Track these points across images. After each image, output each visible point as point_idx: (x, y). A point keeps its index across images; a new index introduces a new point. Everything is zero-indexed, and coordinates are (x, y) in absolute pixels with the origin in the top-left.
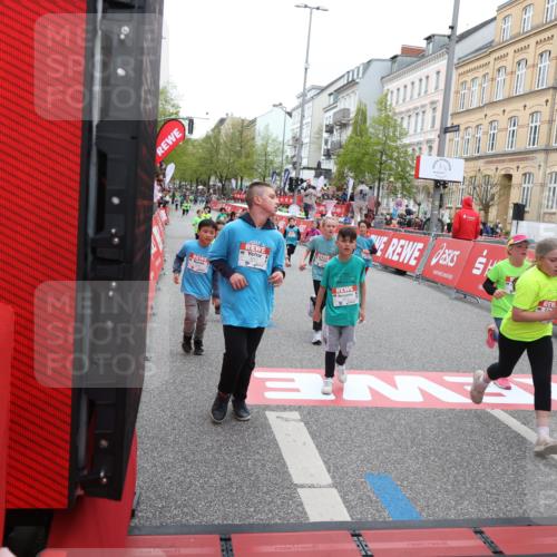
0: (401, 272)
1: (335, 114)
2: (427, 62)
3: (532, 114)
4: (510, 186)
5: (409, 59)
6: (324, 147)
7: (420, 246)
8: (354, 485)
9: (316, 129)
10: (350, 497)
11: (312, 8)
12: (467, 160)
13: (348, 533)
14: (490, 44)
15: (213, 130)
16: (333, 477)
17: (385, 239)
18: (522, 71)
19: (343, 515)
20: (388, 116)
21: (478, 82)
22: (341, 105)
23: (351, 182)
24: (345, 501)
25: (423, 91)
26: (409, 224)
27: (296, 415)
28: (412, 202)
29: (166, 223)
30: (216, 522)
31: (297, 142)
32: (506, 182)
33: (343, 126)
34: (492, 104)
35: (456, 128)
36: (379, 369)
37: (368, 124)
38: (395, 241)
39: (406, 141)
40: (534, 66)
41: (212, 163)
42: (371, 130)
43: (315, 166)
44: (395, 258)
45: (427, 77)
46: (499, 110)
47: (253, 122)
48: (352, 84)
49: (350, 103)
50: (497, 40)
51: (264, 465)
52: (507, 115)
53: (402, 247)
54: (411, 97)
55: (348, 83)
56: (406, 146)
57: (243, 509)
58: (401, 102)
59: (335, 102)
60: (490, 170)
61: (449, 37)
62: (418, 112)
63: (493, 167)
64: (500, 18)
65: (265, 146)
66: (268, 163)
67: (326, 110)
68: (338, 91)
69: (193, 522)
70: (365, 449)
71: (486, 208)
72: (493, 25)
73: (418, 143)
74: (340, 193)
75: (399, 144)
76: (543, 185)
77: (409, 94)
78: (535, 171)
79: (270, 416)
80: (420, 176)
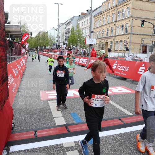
0: (83, 66)
1: (67, 30)
2: (87, 16)
3: (111, 28)
4: (107, 45)
5: (83, 16)
6: (65, 38)
7: (87, 59)
8: (68, 116)
9: (62, 33)
10: (66, 119)
11: (59, 4)
12: (97, 39)
13: (65, 127)
14: (101, 12)
15: (38, 35)
16: (63, 115)
17: (79, 58)
18: (109, 18)
19: (64, 123)
20: (79, 30)
21: (99, 21)
22: (68, 27)
23: (71, 46)
25: (87, 23)
27: (55, 101)
29: (27, 58)
30: (34, 128)
31: (58, 37)
33: (69, 32)
34: (102, 26)
35: (93, 32)
37: (75, 31)
38: (81, 59)
39: (84, 35)
40: (111, 16)
41: (38, 43)
42: (75, 33)
43: (63, 42)
44: (81, 63)
45: (87, 20)
46: (104, 27)
47: (47, 32)
48: (70, 22)
49: (70, 27)
50: (103, 11)
51: (46, 114)
52: (106, 28)
53: (83, 60)
55: (69, 22)
58: (82, 26)
60: (103, 41)
61: (90, 10)
62: (86, 28)
63: (103, 40)
64: (103, 6)
65: (51, 38)
66: (52, 42)
67: (65, 29)
68: (67, 24)
69: (28, 129)
70: (71, 107)
72: (101, 7)
73: (87, 36)
75: (82, 36)
76: (115, 44)
77: (84, 24)
78: (113, 41)
79: (49, 102)
80: (86, 43)
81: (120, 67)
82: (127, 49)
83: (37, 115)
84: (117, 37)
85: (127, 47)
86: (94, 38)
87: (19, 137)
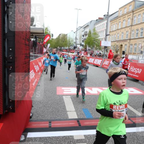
0: (97, 66)
1: (84, 32)
2: (104, 21)
3: (127, 32)
4: (122, 47)
5: (100, 20)
6: (82, 40)
7: (101, 60)
8: (80, 111)
9: (80, 36)
10: (78, 113)
11: (78, 9)
12: (112, 42)
13: (76, 121)
14: (117, 17)
15: (58, 36)
16: (75, 109)
17: (94, 59)
18: (124, 22)
19: (76, 117)
20: (95, 33)
21: (115, 25)
22: (86, 30)
23: (88, 47)
24: (77, 114)
25: (103, 27)
26: (100, 56)
27: (70, 97)
28: (101, 51)
30: (49, 119)
31: (76, 39)
32: (121, 46)
33: (86, 35)
34: (118, 29)
35: (109, 35)
36: (89, 87)
37: (91, 34)
38: (96, 59)
39: (100, 38)
40: (127, 21)
41: (58, 43)
42: (92, 36)
43: (80, 44)
44: (96, 63)
45: (104, 24)
46: (119, 31)
47: (67, 35)
48: (88, 26)
49: (87, 30)
50: (119, 15)
51: (61, 107)
52: (121, 32)
53: (97, 61)
54: (101, 28)
56: (99, 39)
57: (55, 116)
58: (98, 29)
59: (84, 30)
60: (118, 44)
61: (107, 15)
62: (102, 31)
63: (118, 43)
64: (119, 11)
65: (69, 40)
66: (70, 43)
67: (82, 32)
68: (85, 27)
69: (44, 119)
71: (117, 52)
73: (102, 38)
74: (85, 50)
75: (98, 38)
76: (129, 47)
77: (100, 28)
78: (127, 44)
79: (64, 97)
80: (101, 45)
81: (133, 69)
82: (142, 52)
83: (53, 108)
84: (131, 41)
85: (142, 50)
86: (109, 41)
87: (35, 125)
